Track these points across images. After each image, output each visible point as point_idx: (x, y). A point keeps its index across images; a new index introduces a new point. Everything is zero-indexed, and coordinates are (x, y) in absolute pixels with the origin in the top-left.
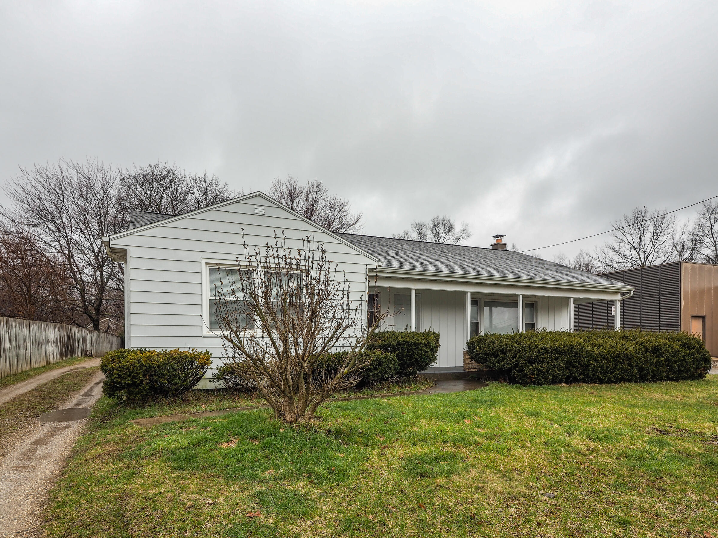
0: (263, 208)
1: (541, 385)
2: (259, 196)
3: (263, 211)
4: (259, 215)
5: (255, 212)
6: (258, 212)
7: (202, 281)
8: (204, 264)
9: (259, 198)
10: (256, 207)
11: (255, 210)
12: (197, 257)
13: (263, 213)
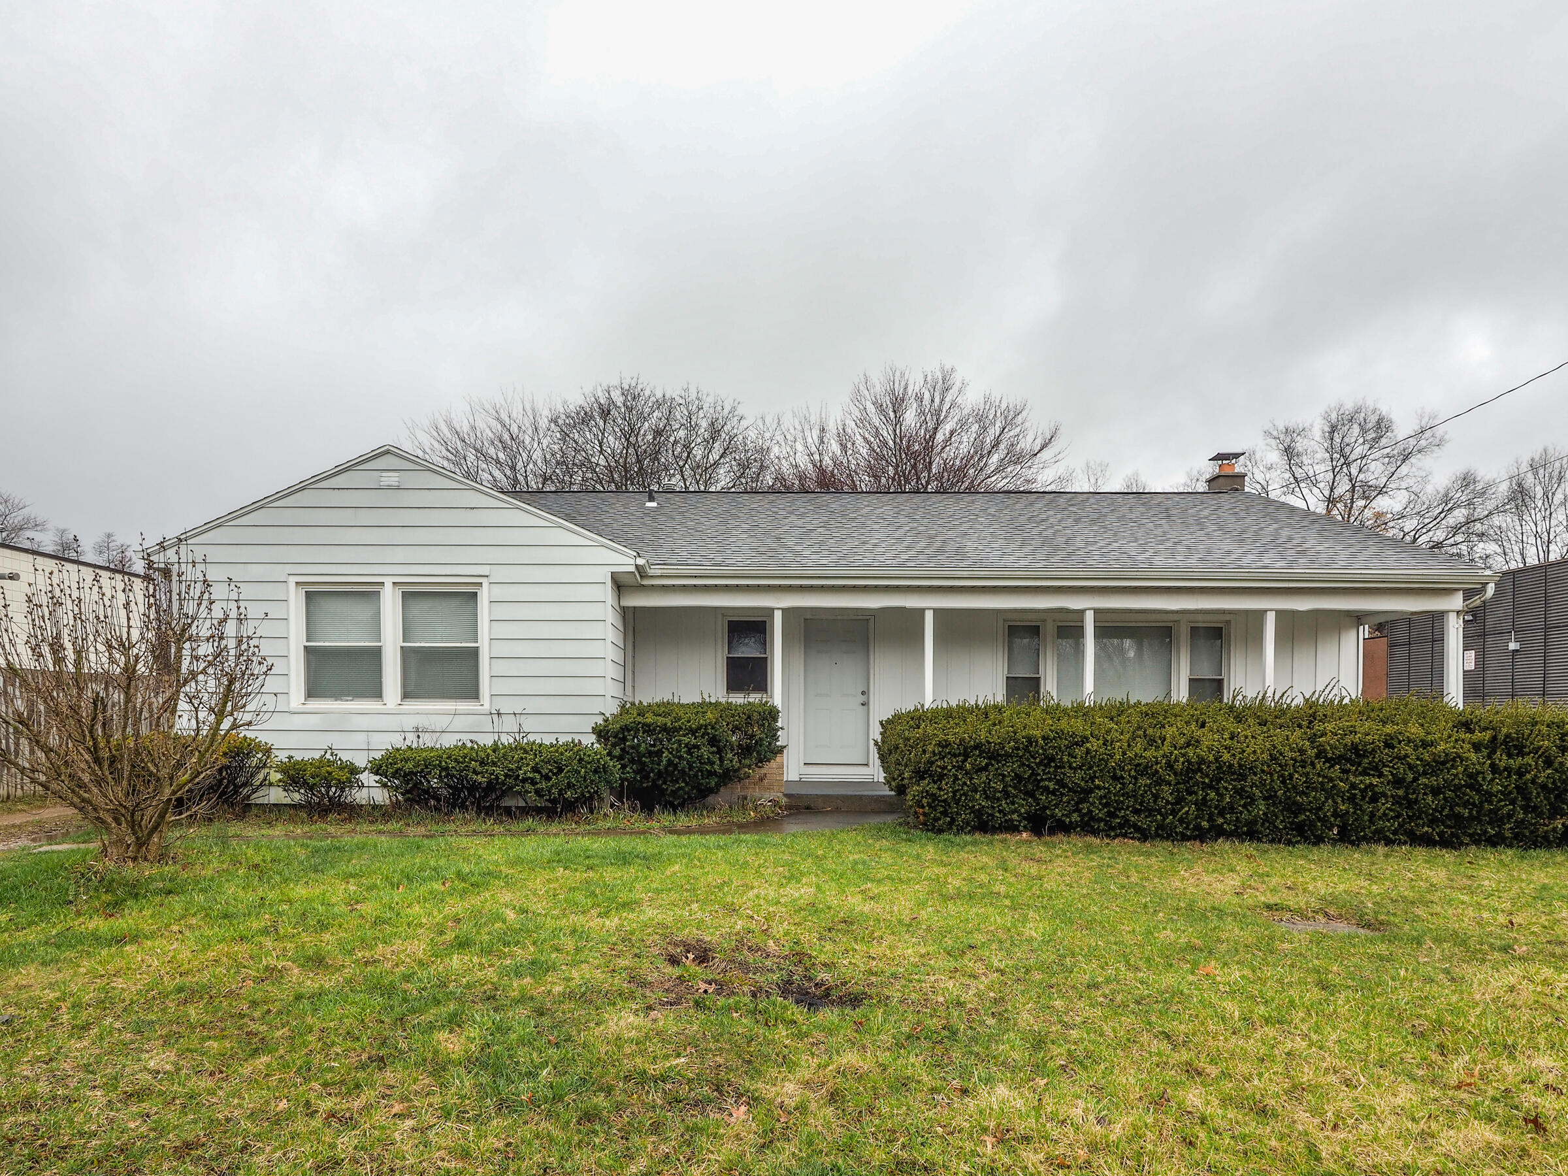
0: (397, 474)
1: (940, 831)
2: (387, 452)
3: (397, 479)
4: (390, 488)
5: (382, 483)
6: (386, 483)
7: (288, 615)
8: (292, 586)
9: (388, 457)
10: (384, 474)
11: (382, 479)
12: (280, 573)
13: (397, 484)
